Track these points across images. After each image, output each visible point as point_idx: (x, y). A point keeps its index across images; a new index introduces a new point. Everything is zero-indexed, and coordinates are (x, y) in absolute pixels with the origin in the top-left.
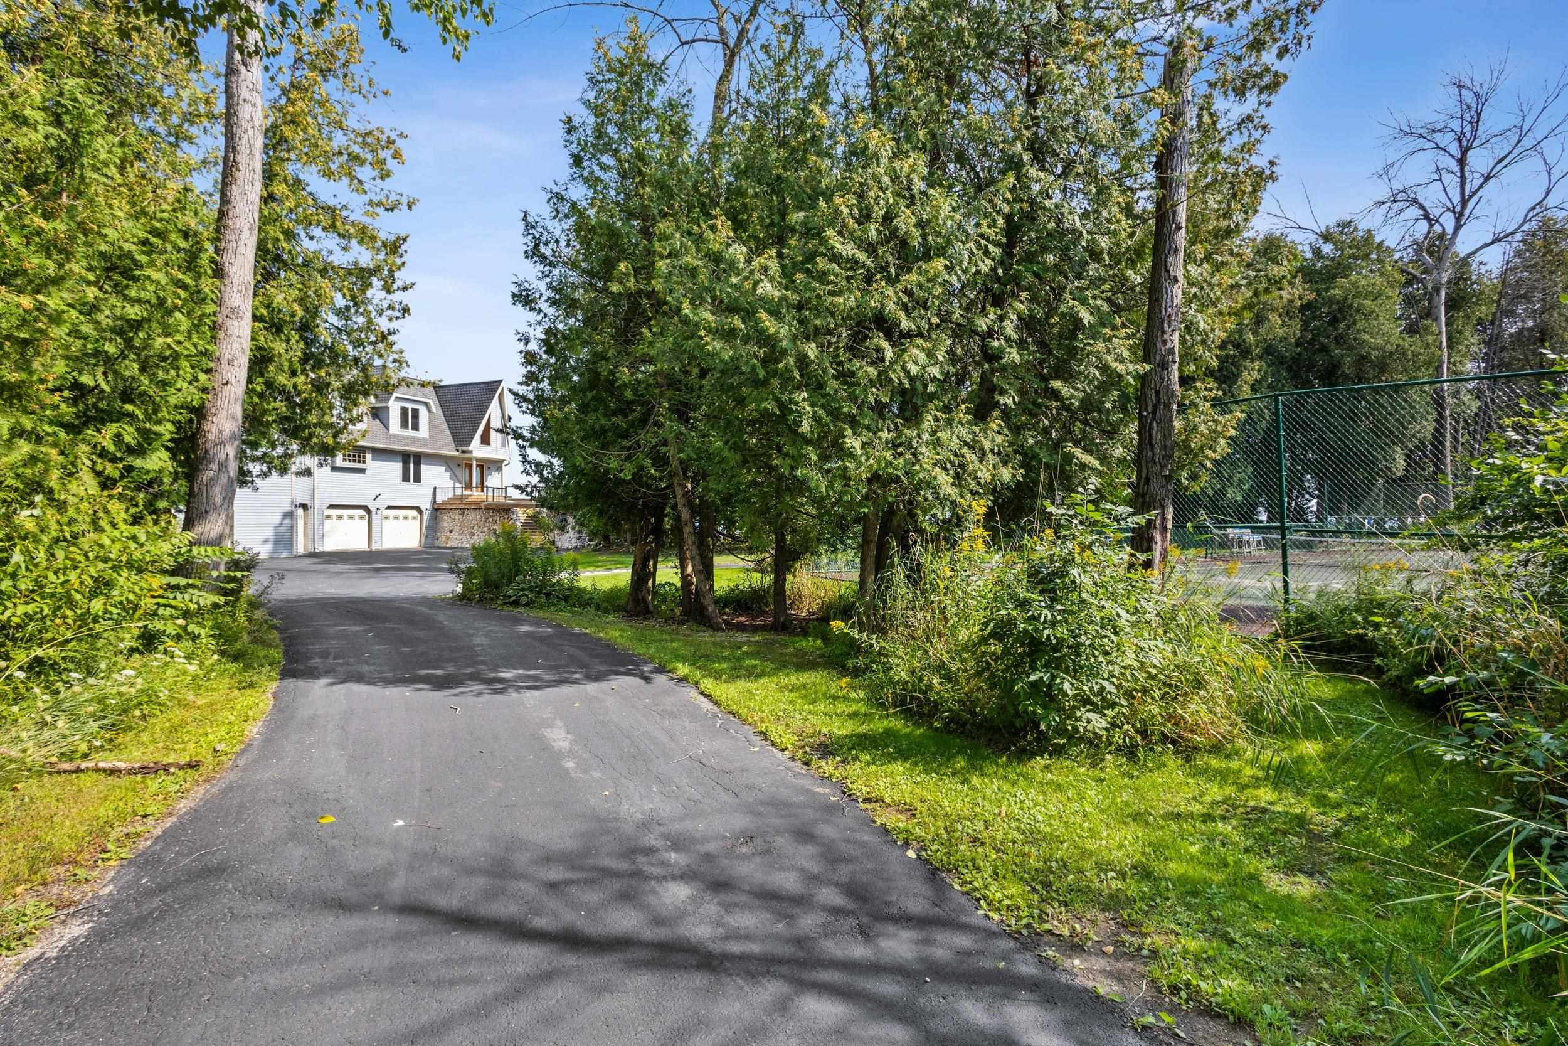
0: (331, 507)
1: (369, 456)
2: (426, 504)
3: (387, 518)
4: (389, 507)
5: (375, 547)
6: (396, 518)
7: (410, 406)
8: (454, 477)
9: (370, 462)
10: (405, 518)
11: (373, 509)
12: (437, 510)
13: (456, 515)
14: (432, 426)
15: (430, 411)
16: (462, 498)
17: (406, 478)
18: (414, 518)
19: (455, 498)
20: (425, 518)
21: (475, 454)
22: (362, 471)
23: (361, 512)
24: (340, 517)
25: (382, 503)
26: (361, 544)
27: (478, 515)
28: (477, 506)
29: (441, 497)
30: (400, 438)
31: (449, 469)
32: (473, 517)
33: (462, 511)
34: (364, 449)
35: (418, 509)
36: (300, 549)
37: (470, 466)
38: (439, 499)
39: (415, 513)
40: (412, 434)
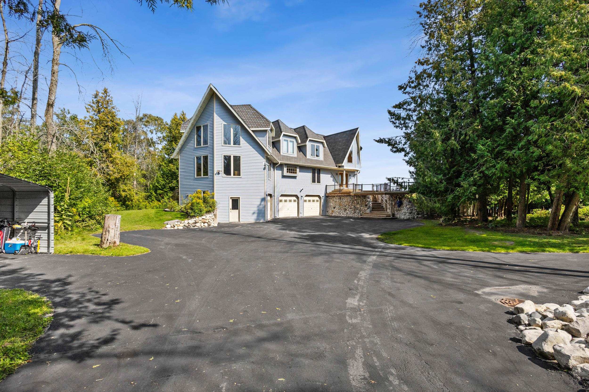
0: (282, 195)
1: (298, 170)
2: (322, 194)
3: (305, 201)
4: (307, 196)
5: (300, 216)
6: (309, 201)
7: (316, 144)
8: (335, 180)
9: (299, 174)
10: (313, 201)
11: (300, 197)
12: (327, 196)
13: (337, 200)
14: (325, 155)
15: (324, 147)
16: (340, 190)
17: (314, 181)
18: (317, 201)
19: (335, 191)
20: (322, 201)
21: (345, 168)
22: (295, 177)
23: (295, 198)
24: (286, 201)
25: (303, 194)
26: (294, 214)
27: (349, 199)
28: (348, 194)
29: (329, 190)
30: (312, 160)
31: (333, 176)
32: (346, 200)
33: (340, 198)
34: (296, 166)
35: (319, 196)
36: (269, 217)
37: (342, 175)
38: (329, 191)
39: (317, 198)
40: (316, 158)
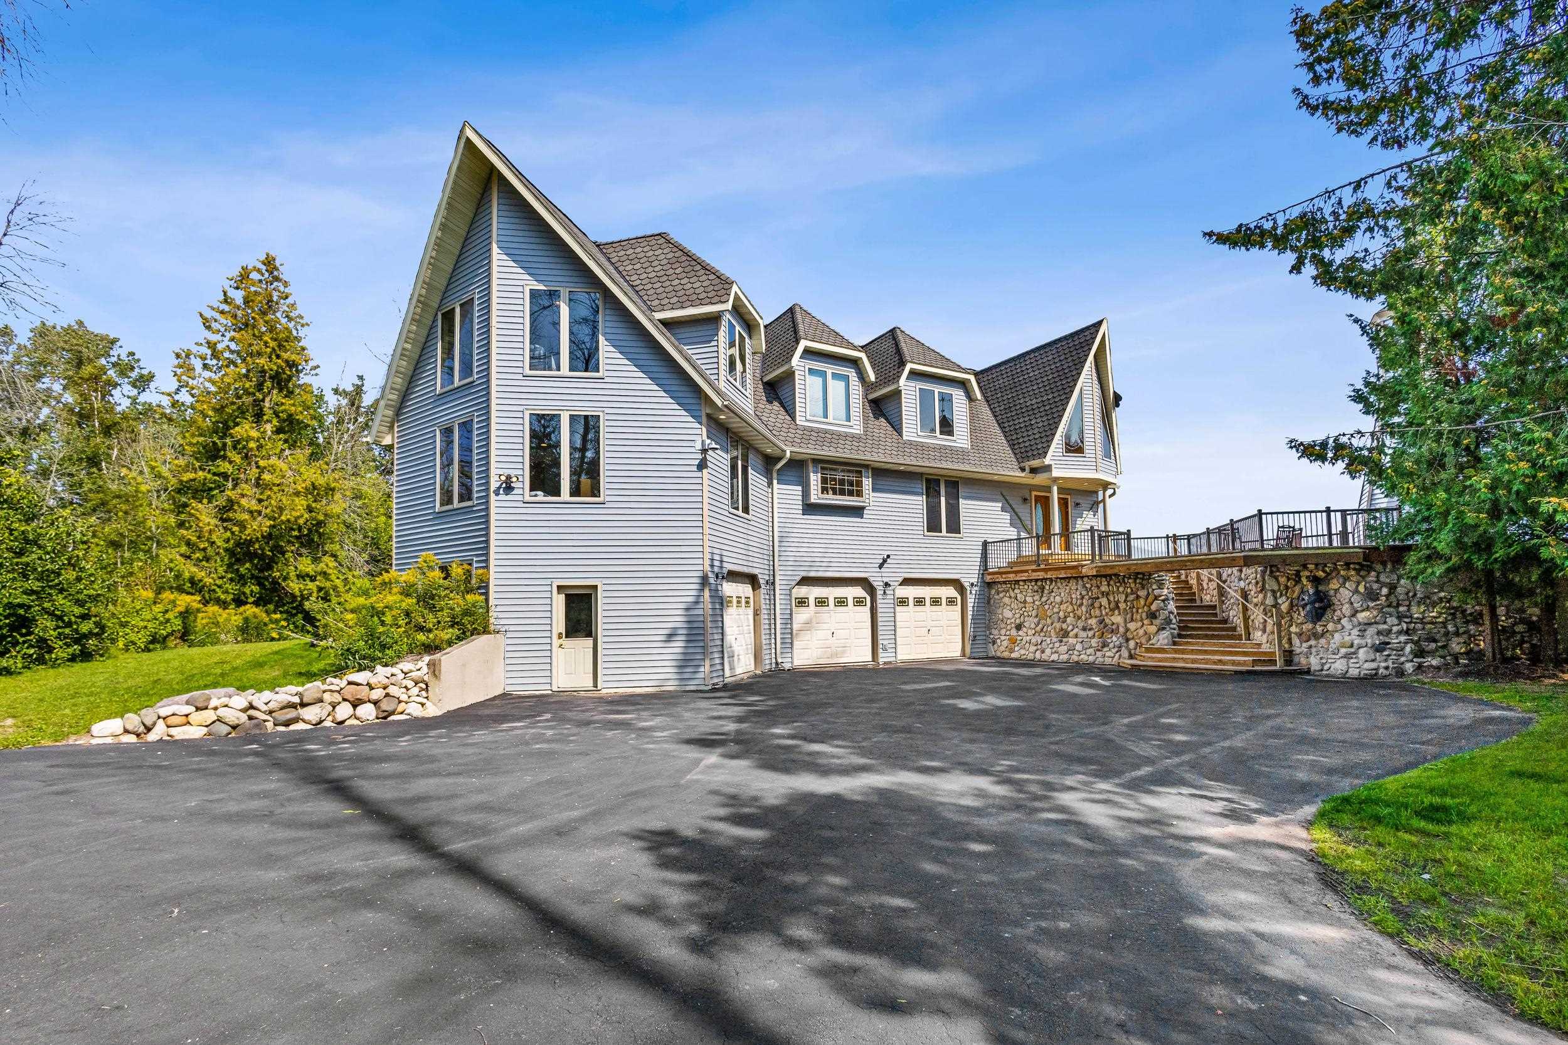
0: (805, 581)
1: (867, 483)
2: (970, 576)
3: (903, 602)
4: (907, 582)
5: (884, 658)
6: (920, 602)
7: (937, 389)
8: (1017, 521)
9: (871, 497)
10: (936, 602)
11: (878, 584)
12: (989, 584)
13: (1026, 594)
14: (973, 430)
15: (970, 398)
16: (1038, 560)
17: (933, 526)
18: (951, 601)
19: (1021, 561)
20: (971, 601)
21: (1056, 473)
22: (858, 511)
23: (859, 592)
24: (821, 602)
25: (895, 578)
26: (859, 654)
27: (1076, 590)
28: (1073, 574)
29: (999, 560)
30: (922, 447)
31: (1008, 507)
32: (1062, 596)
33: (1040, 586)
34: (858, 468)
35: (957, 584)
36: (743, 665)
37: (1044, 502)
38: (994, 563)
39: (950, 592)
40: (941, 440)
